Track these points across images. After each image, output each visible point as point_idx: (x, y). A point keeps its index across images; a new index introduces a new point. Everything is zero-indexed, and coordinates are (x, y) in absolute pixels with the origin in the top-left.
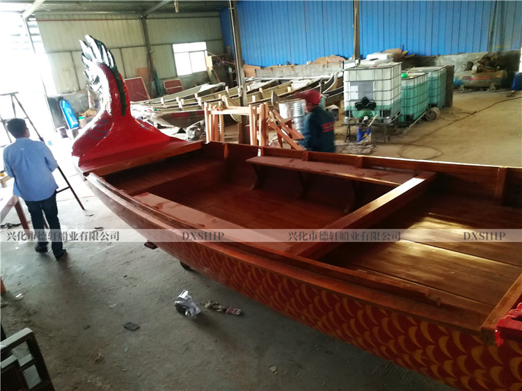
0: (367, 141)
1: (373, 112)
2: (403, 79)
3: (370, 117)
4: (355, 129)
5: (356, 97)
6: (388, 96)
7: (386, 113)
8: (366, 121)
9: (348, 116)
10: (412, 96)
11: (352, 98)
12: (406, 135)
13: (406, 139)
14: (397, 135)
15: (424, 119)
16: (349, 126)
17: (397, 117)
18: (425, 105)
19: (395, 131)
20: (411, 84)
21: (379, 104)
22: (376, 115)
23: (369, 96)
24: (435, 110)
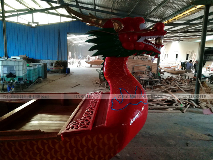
0: (13, 91)
2: (27, 66)
3: (13, 81)
10: (31, 73)
12: (30, 88)
15: (37, 82)
16: (4, 85)
19: (25, 87)
21: (17, 75)
22: (16, 80)
23: (13, 72)
24: (41, 79)
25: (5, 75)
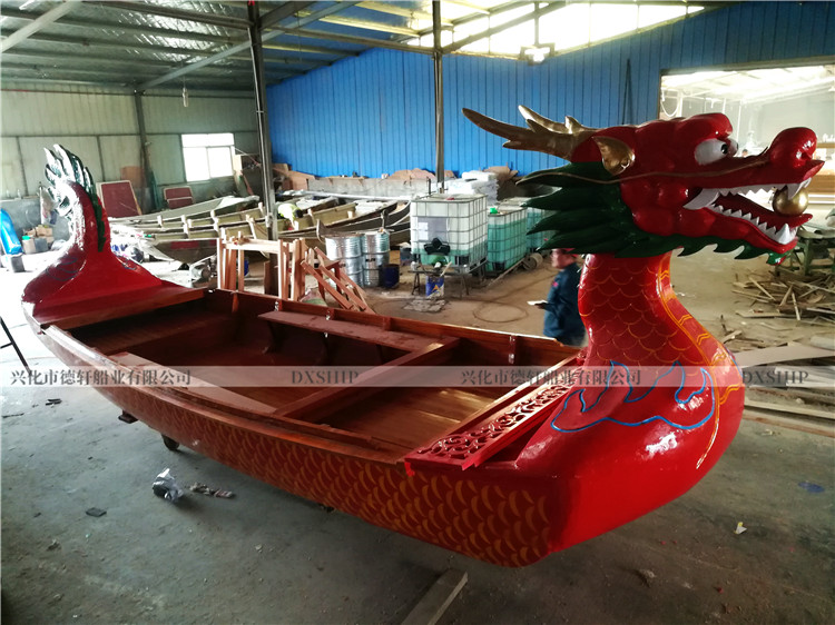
0: (438, 295)
1: (447, 258)
2: (491, 215)
3: (443, 265)
4: (424, 278)
5: (425, 236)
6: (465, 238)
7: (463, 260)
8: (438, 269)
9: (415, 260)
10: (502, 238)
11: (421, 238)
12: (492, 288)
13: (491, 294)
14: (479, 288)
15: (521, 268)
16: (418, 274)
17: (479, 264)
18: (523, 249)
19: (479, 283)
20: (501, 222)
21: (453, 247)
22: (450, 261)
23: (442, 238)
24: (536, 256)
25: (422, 246)
